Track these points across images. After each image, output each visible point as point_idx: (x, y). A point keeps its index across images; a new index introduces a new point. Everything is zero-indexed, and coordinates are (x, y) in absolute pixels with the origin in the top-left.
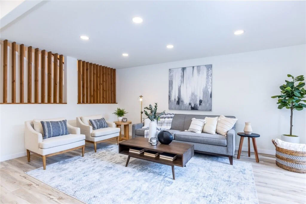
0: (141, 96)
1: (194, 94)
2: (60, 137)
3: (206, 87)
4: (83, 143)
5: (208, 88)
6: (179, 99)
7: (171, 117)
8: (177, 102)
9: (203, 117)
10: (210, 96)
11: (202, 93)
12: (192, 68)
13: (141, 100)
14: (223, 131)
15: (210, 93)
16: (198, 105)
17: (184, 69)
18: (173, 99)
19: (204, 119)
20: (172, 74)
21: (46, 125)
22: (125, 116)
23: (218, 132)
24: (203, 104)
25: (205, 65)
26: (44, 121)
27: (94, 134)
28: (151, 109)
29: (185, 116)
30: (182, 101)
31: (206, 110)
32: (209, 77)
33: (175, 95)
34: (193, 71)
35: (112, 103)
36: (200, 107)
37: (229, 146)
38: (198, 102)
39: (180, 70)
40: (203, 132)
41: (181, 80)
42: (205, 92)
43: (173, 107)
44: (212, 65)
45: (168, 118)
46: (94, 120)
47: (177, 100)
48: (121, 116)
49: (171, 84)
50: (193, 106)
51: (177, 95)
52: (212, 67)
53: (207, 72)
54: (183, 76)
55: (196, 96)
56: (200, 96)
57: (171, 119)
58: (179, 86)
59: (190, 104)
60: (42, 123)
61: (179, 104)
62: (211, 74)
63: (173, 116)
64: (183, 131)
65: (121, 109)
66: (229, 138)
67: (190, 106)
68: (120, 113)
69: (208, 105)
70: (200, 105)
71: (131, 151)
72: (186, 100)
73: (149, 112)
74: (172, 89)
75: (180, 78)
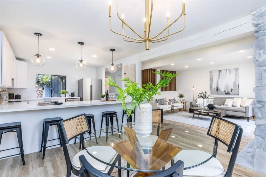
0: (193, 87)
1: (227, 85)
2: (162, 105)
3: (235, 81)
4: (170, 109)
5: (236, 82)
6: (217, 88)
7: (213, 99)
8: (216, 90)
9: (233, 98)
10: (238, 86)
11: (232, 85)
12: (225, 70)
13: (194, 89)
14: (245, 105)
15: (238, 85)
16: (230, 92)
17: (220, 71)
18: (213, 88)
19: (233, 99)
20: (212, 74)
21: (158, 100)
22: (184, 98)
23: (242, 106)
24: (233, 91)
25: (234, 69)
26: (157, 99)
27: (173, 105)
28: (203, 94)
29: (221, 98)
30: (220, 90)
31: (236, 95)
32: (237, 75)
33: (214, 86)
34: (226, 72)
35: (174, 91)
36: (231, 93)
37: (246, 112)
38: (230, 90)
39: (218, 72)
40: (232, 106)
41: (219, 77)
42: (235, 84)
43: (213, 93)
44: (238, 69)
45: (211, 99)
46: (172, 99)
47: (216, 88)
48: (181, 98)
49: (212, 79)
50: (227, 92)
51: (216, 86)
52: (238, 70)
53: (235, 73)
54: (220, 75)
55: (228, 87)
56: (231, 86)
57: (213, 100)
58: (217, 81)
59: (225, 91)
60: (156, 99)
61: (217, 91)
62: (238, 74)
63: (213, 98)
64: (221, 105)
65: (182, 94)
66: (247, 108)
67: (225, 92)
68: (181, 96)
69: (236, 91)
70: (231, 91)
71: (195, 112)
72: (222, 88)
73: (202, 95)
74: (213, 83)
75: (218, 76)
